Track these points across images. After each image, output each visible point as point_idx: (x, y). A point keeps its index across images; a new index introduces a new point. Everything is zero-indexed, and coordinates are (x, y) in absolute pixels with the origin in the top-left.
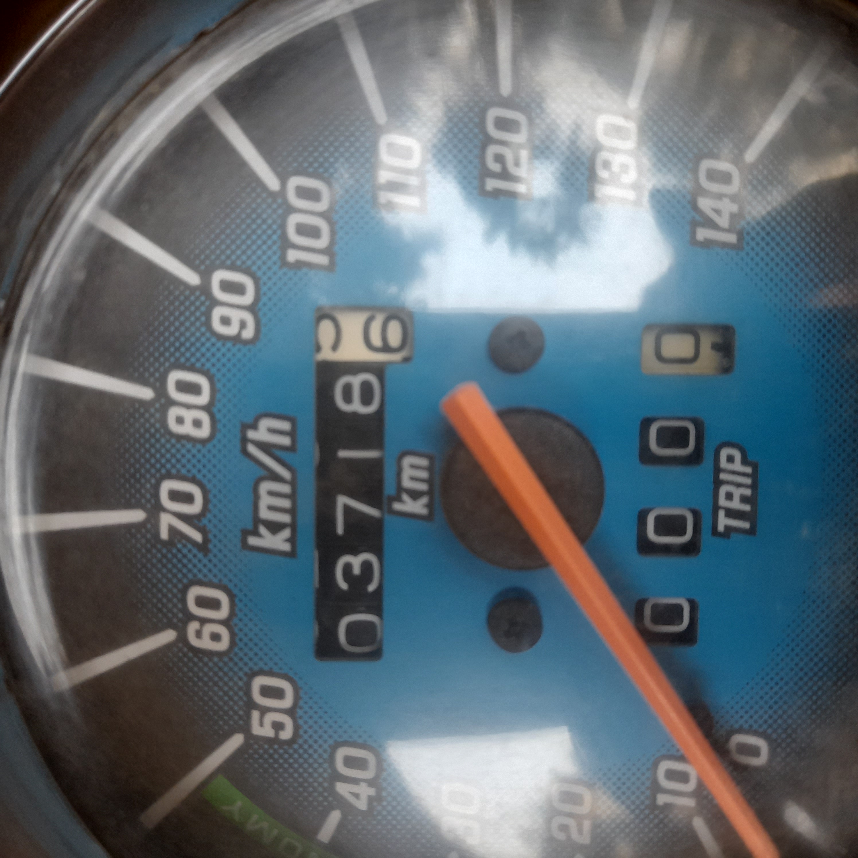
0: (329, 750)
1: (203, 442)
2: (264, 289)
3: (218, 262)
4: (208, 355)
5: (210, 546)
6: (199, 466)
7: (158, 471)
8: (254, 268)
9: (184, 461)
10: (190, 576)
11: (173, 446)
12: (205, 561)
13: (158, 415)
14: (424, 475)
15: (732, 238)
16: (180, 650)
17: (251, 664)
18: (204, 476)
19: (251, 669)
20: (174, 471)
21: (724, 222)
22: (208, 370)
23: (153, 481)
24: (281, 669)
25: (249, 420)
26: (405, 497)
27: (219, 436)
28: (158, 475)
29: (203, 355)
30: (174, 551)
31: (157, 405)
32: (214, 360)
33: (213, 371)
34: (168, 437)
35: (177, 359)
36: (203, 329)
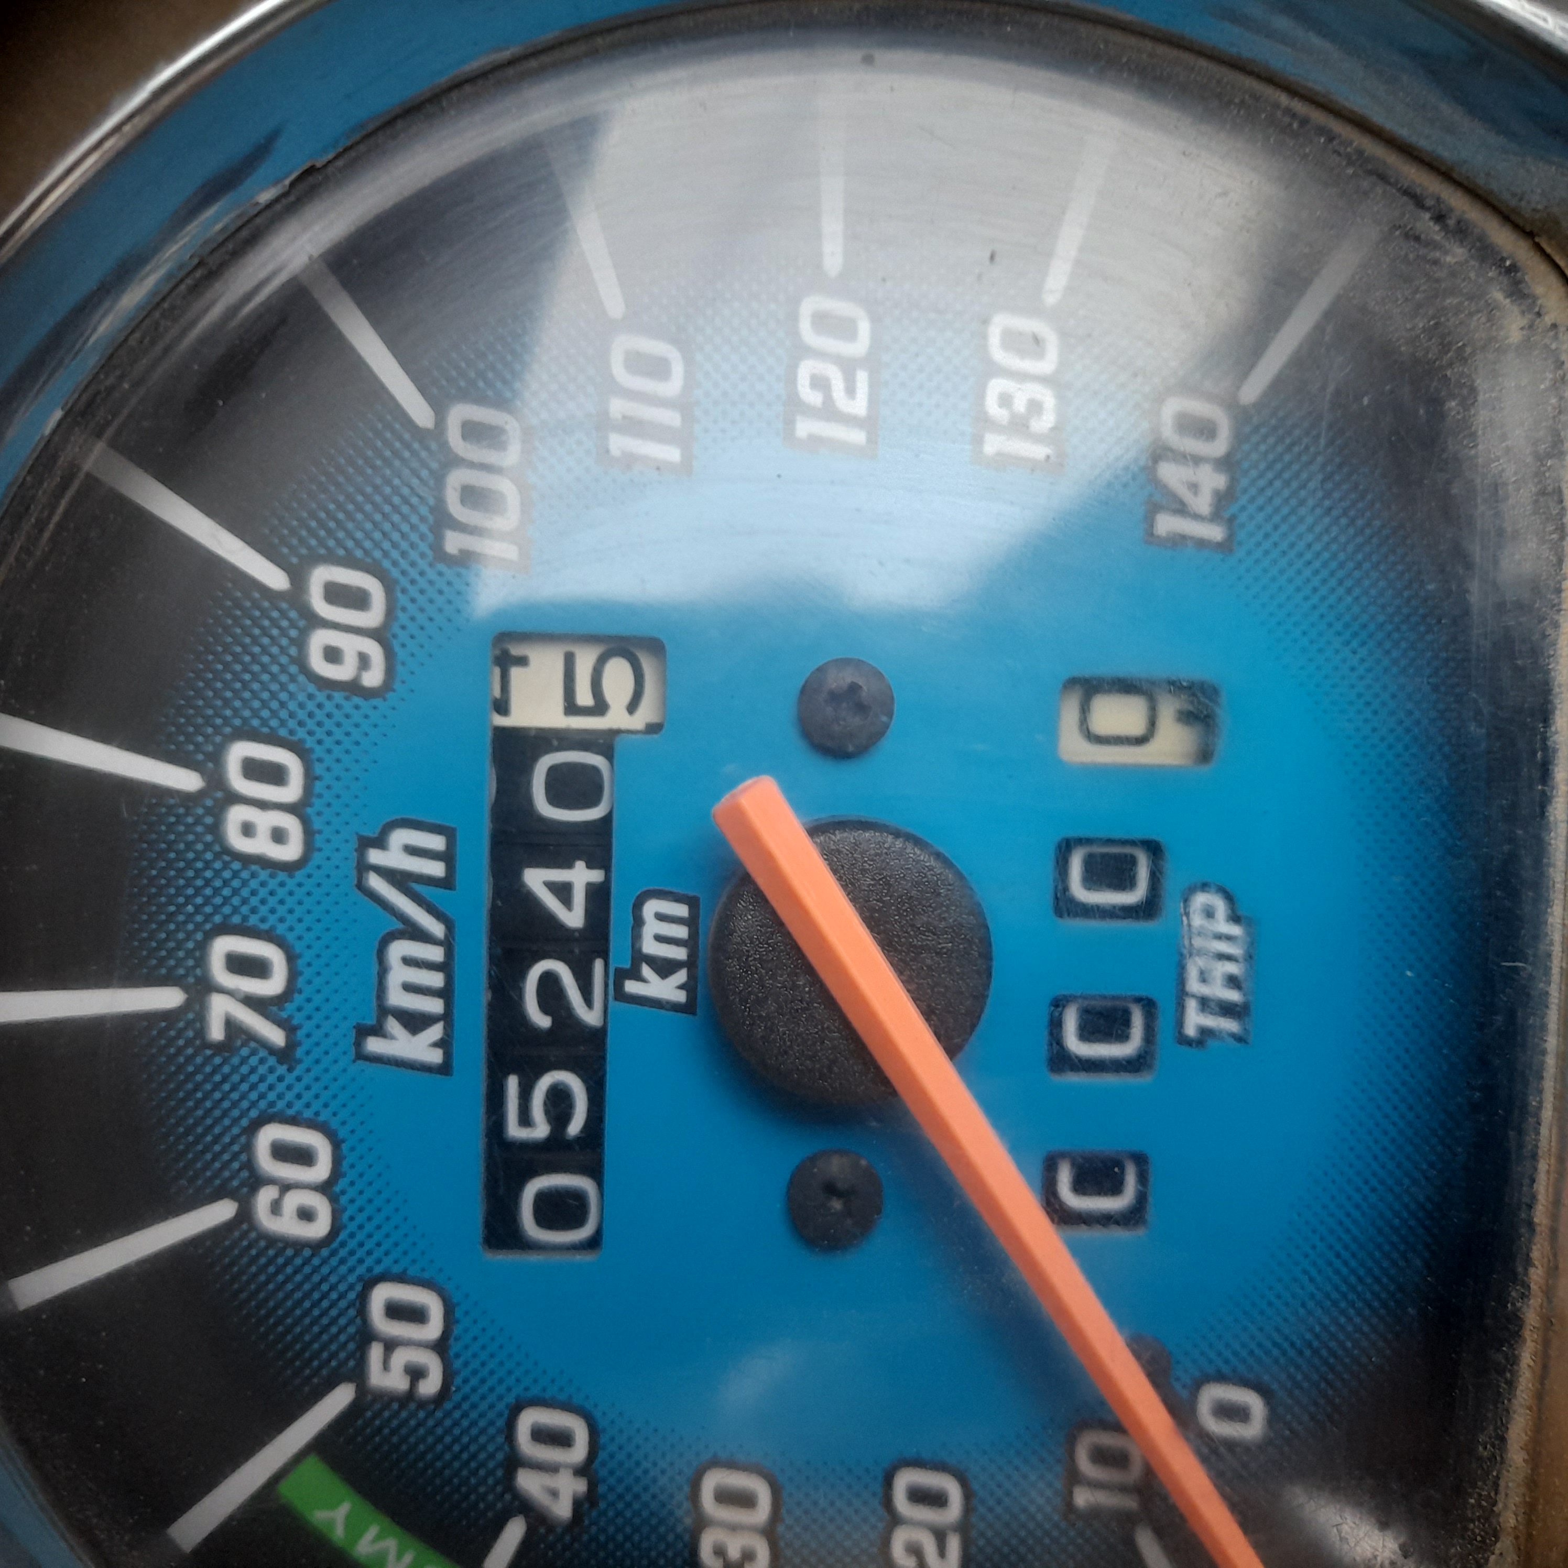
0: (506, 1413)
1: (289, 868)
2: (403, 600)
3: (322, 551)
4: (302, 715)
5: (299, 1052)
6: (282, 911)
7: (208, 917)
8: (386, 564)
9: (254, 901)
10: (263, 1104)
11: (236, 874)
12: (290, 1079)
13: (209, 820)
14: (681, 932)
15: (1215, 533)
16: (245, 1235)
17: (369, 1261)
18: (291, 929)
19: (370, 1270)
20: (236, 919)
21: (1203, 504)
22: (302, 741)
23: (199, 936)
24: (423, 1270)
25: (371, 832)
26: (646, 971)
27: (317, 858)
28: (208, 926)
29: (292, 715)
30: (235, 1060)
31: (209, 803)
32: (311, 724)
33: (310, 743)
34: (227, 858)
35: (245, 721)
36: (293, 669)
